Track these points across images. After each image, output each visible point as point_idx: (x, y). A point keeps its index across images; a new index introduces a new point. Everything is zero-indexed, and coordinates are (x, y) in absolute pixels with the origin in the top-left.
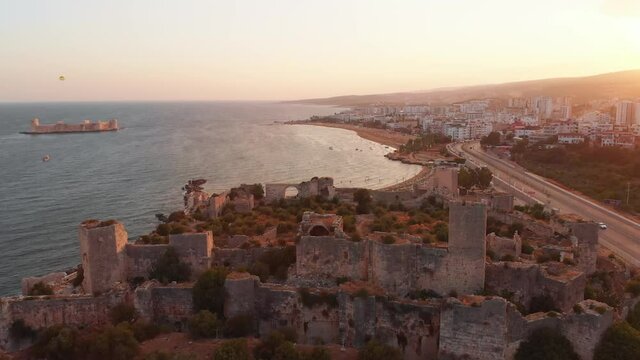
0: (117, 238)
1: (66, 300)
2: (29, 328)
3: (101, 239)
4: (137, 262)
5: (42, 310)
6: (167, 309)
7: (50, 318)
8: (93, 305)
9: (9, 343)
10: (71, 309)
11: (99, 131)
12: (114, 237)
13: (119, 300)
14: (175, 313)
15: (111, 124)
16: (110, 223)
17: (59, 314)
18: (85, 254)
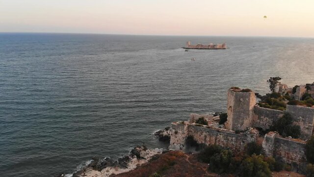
0: (251, 101)
1: (218, 131)
2: (196, 142)
3: (241, 100)
4: (259, 118)
5: (204, 134)
6: (283, 153)
7: (208, 139)
8: (234, 138)
9: (184, 148)
10: (221, 137)
11: (217, 49)
12: (249, 99)
13: (253, 139)
14: (288, 157)
15: (223, 46)
16: (248, 91)
17: (214, 138)
18: (231, 107)
